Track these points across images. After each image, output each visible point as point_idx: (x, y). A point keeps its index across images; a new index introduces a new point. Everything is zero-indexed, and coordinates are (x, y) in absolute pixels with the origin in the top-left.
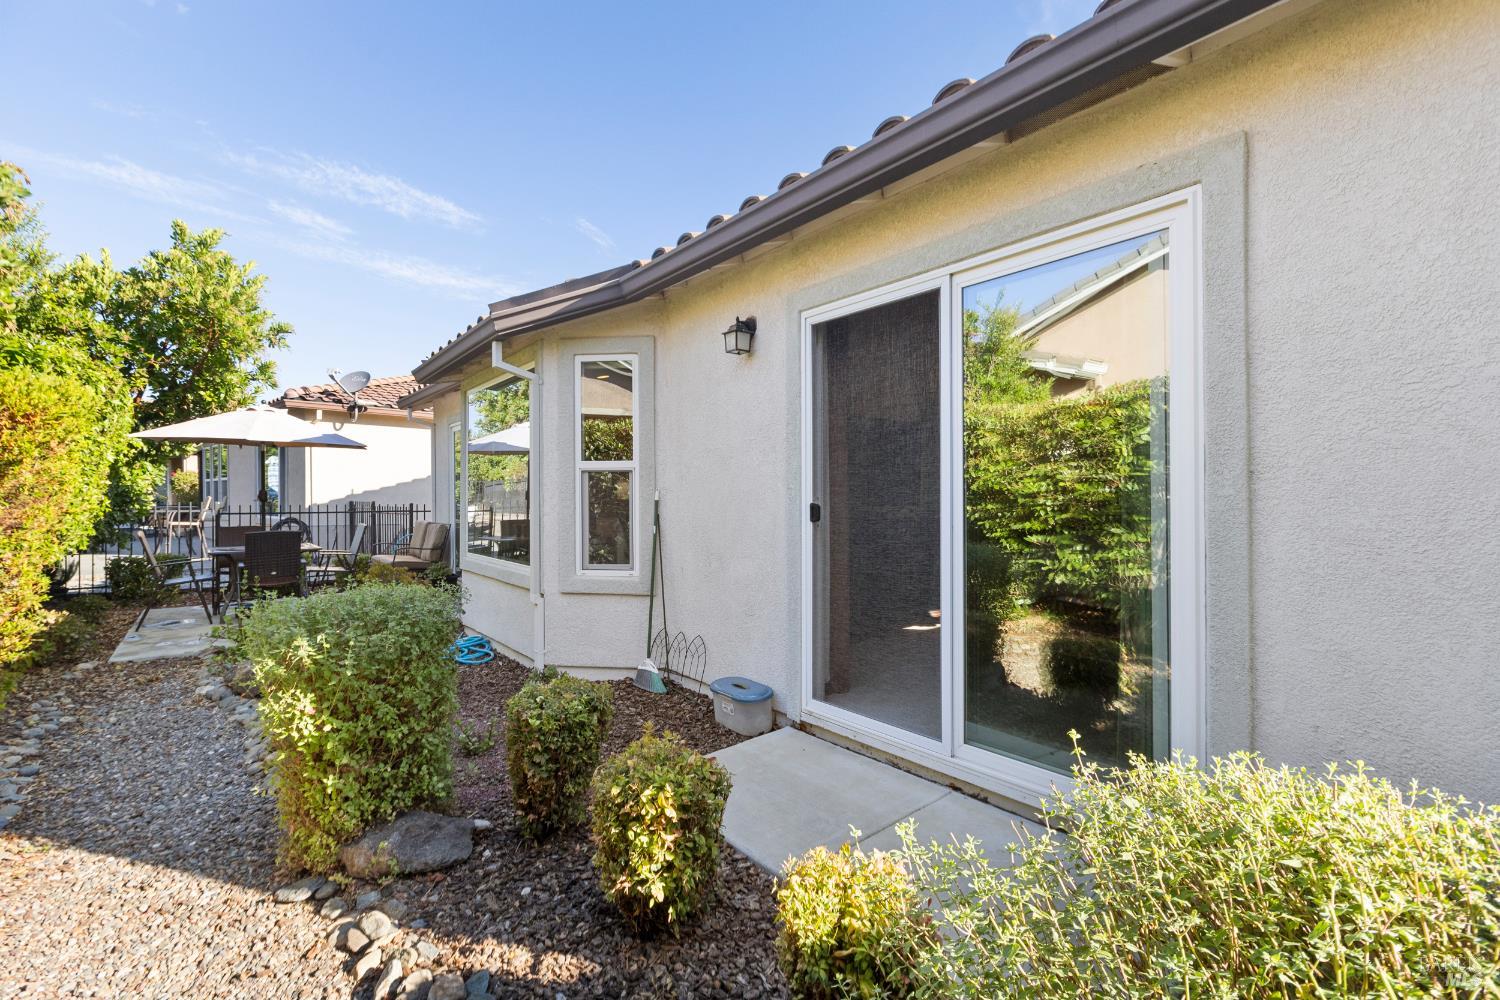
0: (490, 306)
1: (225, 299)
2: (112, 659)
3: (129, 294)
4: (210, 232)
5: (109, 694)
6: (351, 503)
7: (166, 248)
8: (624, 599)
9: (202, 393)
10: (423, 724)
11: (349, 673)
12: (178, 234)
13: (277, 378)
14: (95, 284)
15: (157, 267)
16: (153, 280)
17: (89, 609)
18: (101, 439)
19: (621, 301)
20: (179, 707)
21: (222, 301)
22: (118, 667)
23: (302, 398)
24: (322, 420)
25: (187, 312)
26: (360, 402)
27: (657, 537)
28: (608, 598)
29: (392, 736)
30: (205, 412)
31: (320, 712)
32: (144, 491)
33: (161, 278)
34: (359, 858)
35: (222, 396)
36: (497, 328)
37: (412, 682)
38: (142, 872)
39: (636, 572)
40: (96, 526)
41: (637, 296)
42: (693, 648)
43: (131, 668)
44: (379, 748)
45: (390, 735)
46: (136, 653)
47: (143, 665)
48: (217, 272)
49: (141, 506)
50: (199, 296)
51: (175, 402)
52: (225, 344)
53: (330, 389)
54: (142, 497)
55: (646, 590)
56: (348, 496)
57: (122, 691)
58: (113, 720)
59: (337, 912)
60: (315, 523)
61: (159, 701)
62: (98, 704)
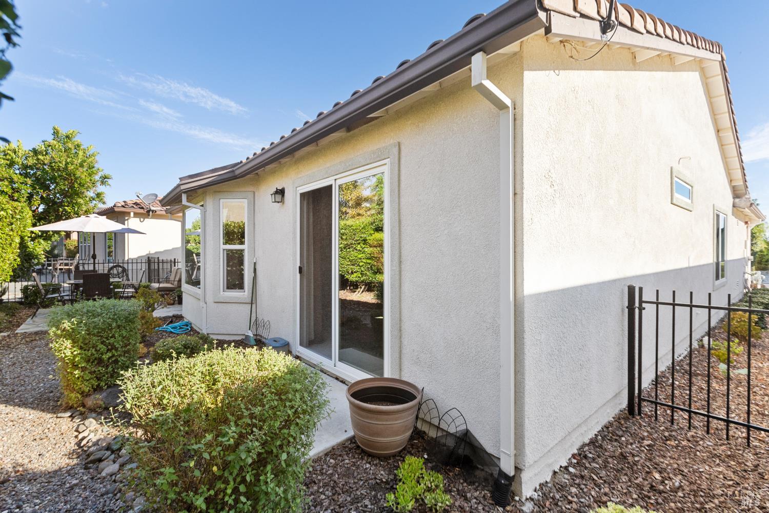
0: (180, 178)
1: (77, 165)
2: (16, 332)
3: (31, 162)
4: (71, 131)
5: (12, 346)
6: (149, 258)
7: (50, 139)
8: (241, 305)
9: (66, 208)
10: (119, 353)
11: (83, 333)
12: (56, 133)
13: (105, 200)
14: (14, 157)
15: (44, 149)
16: (43, 155)
17: (10, 309)
18: (11, 233)
19: (235, 177)
20: (42, 351)
21: (75, 166)
22: (19, 335)
23: (123, 206)
24: (134, 217)
25: (59, 170)
26: (153, 208)
27: (255, 278)
28: (234, 305)
29: (105, 357)
30: (68, 217)
31: (73, 347)
32: (40, 253)
33: (47, 154)
34: (90, 402)
35: (76, 209)
36: (182, 188)
37: (113, 336)
38: (10, 408)
39: (246, 293)
40: (14, 271)
41: (243, 175)
42: (266, 326)
43: (25, 335)
44: (100, 361)
45: (104, 356)
46: (29, 329)
47: (31, 334)
48: (73, 151)
49: (38, 260)
50: (64, 163)
51: (53, 212)
52: (76, 185)
53: (138, 202)
54: (39, 256)
55: (249, 301)
56: (147, 254)
57: (18, 345)
58: (11, 356)
59: (79, 420)
60: (130, 267)
61: (34, 349)
62: (6, 350)
